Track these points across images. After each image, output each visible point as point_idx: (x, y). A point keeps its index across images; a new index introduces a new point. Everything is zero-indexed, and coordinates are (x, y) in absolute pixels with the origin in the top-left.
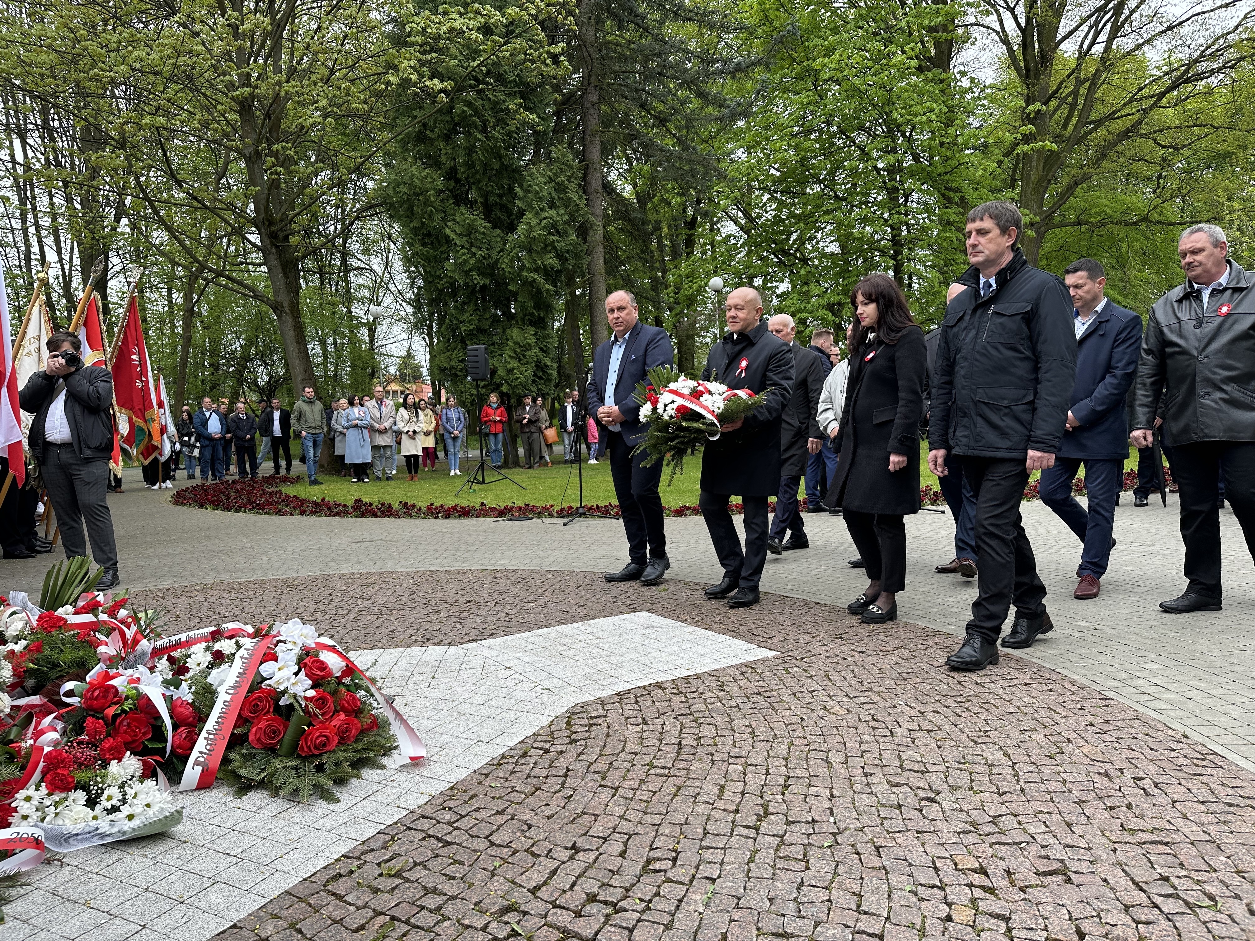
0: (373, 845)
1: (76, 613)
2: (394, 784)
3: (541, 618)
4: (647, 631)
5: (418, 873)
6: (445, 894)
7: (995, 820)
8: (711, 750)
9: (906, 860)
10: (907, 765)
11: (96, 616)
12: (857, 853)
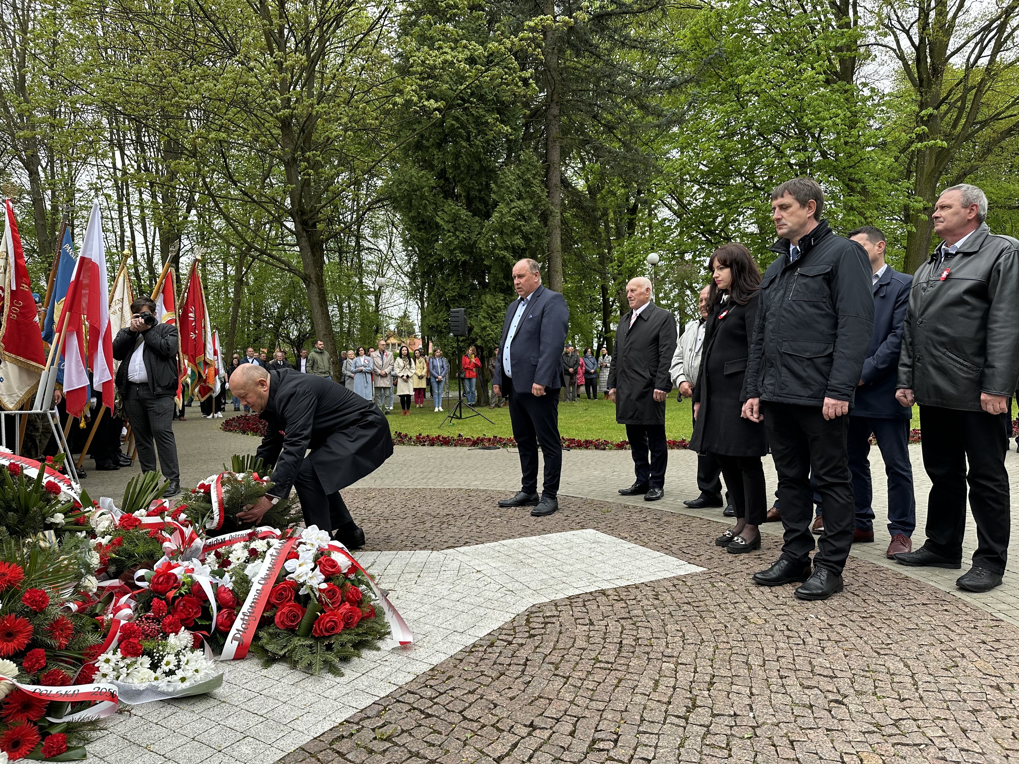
0: (369, 713)
1: (148, 515)
2: (387, 663)
3: (506, 531)
4: (593, 546)
5: (405, 739)
6: (426, 758)
7: (896, 723)
8: (647, 649)
9: (817, 754)
10: (818, 670)
11: (163, 518)
12: (774, 745)
